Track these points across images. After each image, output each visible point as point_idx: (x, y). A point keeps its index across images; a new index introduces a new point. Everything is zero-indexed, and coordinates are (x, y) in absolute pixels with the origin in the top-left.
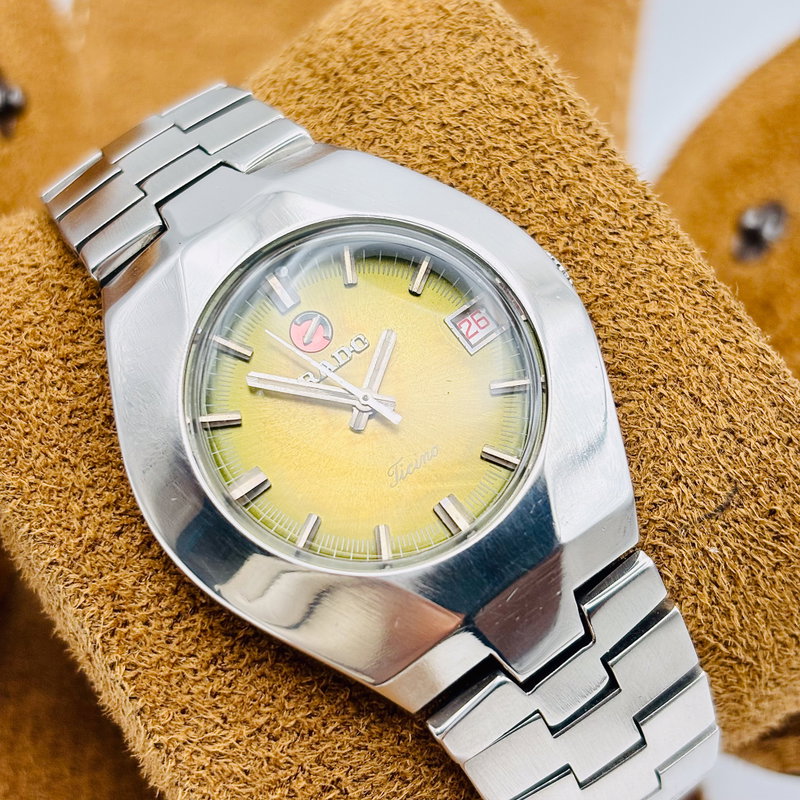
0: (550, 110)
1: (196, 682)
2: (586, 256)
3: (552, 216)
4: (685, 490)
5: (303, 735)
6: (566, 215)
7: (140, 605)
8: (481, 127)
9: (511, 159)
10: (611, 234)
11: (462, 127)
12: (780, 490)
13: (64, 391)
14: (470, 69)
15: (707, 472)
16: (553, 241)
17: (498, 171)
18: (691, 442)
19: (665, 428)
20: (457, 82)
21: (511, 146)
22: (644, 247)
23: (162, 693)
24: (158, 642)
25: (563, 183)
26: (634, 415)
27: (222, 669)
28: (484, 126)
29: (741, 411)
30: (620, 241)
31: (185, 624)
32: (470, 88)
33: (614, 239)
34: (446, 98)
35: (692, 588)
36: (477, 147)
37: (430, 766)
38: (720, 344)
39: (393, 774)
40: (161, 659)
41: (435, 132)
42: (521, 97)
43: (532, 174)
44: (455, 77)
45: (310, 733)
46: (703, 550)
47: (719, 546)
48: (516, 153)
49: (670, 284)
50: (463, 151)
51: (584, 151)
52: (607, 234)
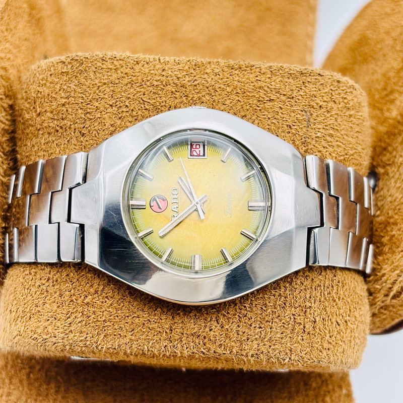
0: (134, 67)
2: (196, 96)
3: (173, 96)
4: (295, 127)
6: (176, 91)
8: (123, 94)
9: (142, 93)
10: (193, 82)
11: (118, 100)
12: (316, 99)
13: (107, 300)
14: (97, 81)
15: (295, 116)
16: (182, 102)
17: (143, 100)
18: (282, 113)
19: (272, 117)
20: (98, 89)
21: (138, 90)
22: (206, 75)
23: (237, 342)
24: (219, 331)
25: (164, 83)
26: (260, 123)
29: (283, 90)
30: (198, 81)
32: (105, 86)
33: (196, 83)
34: (102, 97)
35: (325, 150)
36: (129, 101)
37: (320, 274)
38: (257, 78)
39: (315, 288)
41: (112, 110)
42: (122, 73)
43: (153, 91)
46: (316, 137)
47: (318, 132)
48: (142, 90)
49: (225, 78)
50: (127, 106)
52: (193, 84)
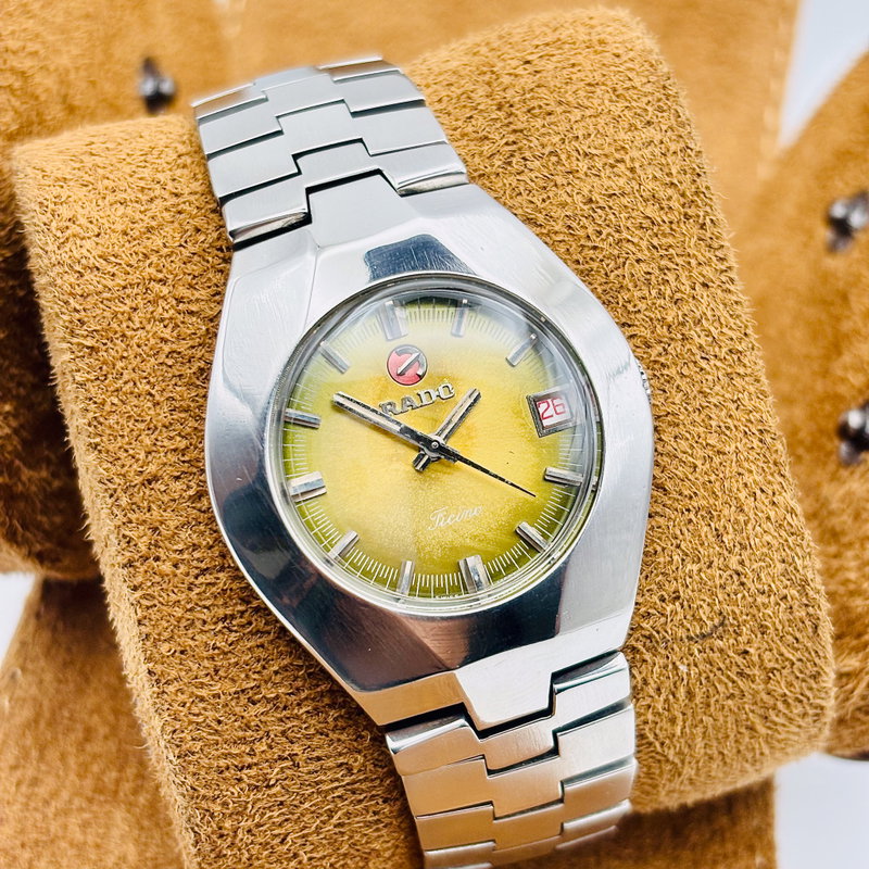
0: (691, 221)
1: (202, 631)
2: (672, 371)
3: (656, 323)
4: (679, 609)
5: (278, 707)
6: (670, 326)
7: (175, 547)
8: (624, 216)
9: (640, 256)
10: (702, 358)
11: (607, 209)
12: (759, 635)
13: (169, 330)
14: (635, 153)
15: (704, 601)
16: (649, 347)
17: (624, 263)
18: (700, 570)
19: (683, 551)
20: (618, 161)
21: (644, 244)
22: (727, 379)
23: (169, 630)
24: (180, 585)
25: (678, 295)
26: (660, 530)
27: (228, 628)
28: (627, 215)
29: (753, 558)
30: (708, 368)
31: (209, 578)
32: (628, 173)
33: (703, 364)
34: (602, 174)
35: (652, 692)
36: (614, 234)
37: (375, 766)
38: (758, 492)
39: (342, 764)
40: (179, 601)
41: (581, 205)
42: (670, 199)
43: (653, 277)
44: (618, 156)
45: (285, 708)
46: (674, 663)
47: (689, 665)
48: (646, 252)
49: (736, 423)
50: (600, 233)
51: (707, 271)
52: (698, 357)
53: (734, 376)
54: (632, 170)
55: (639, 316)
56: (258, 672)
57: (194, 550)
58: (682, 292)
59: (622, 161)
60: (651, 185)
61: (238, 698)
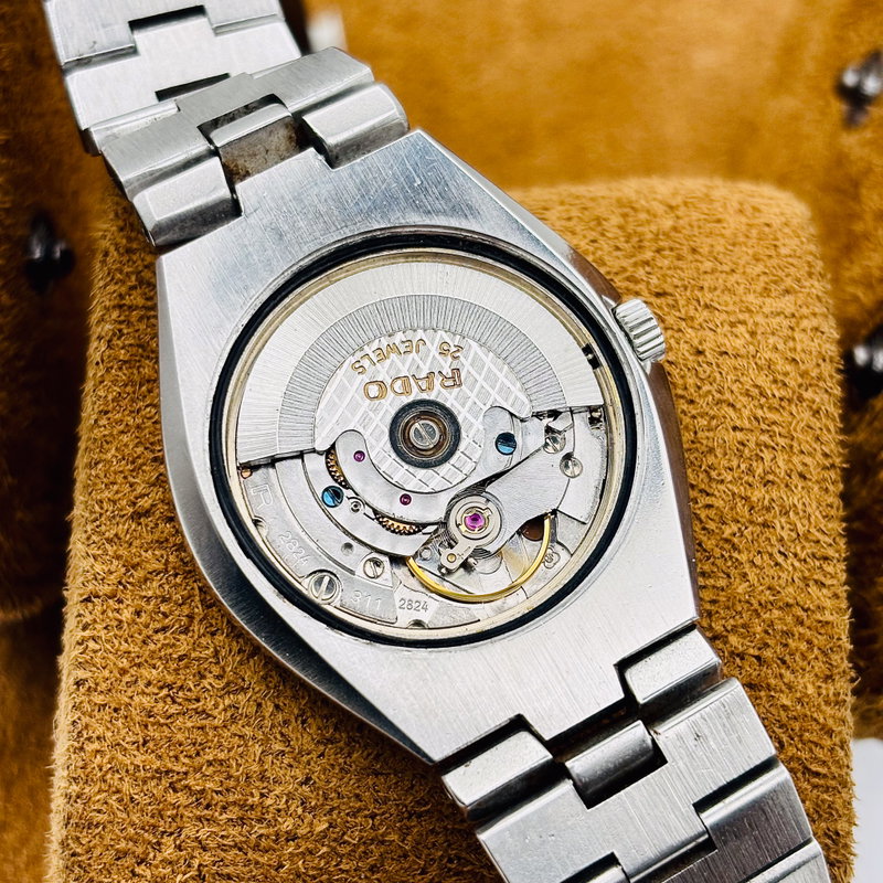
53: (811, 583)
54: (753, 334)
55: (722, 487)
56: (190, 757)
57: (162, 602)
58: (775, 474)
59: (743, 323)
60: (768, 355)
61: (160, 779)
